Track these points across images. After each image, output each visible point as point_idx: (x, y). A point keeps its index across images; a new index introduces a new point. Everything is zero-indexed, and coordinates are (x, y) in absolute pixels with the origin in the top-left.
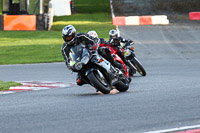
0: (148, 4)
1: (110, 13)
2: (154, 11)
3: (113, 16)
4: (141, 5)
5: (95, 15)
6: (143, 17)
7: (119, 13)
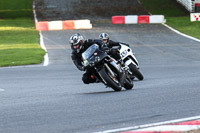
0: (71, 9)
1: (33, 18)
2: (77, 15)
3: (36, 21)
4: (64, 10)
5: (17, 20)
6: (66, 21)
7: (42, 18)
